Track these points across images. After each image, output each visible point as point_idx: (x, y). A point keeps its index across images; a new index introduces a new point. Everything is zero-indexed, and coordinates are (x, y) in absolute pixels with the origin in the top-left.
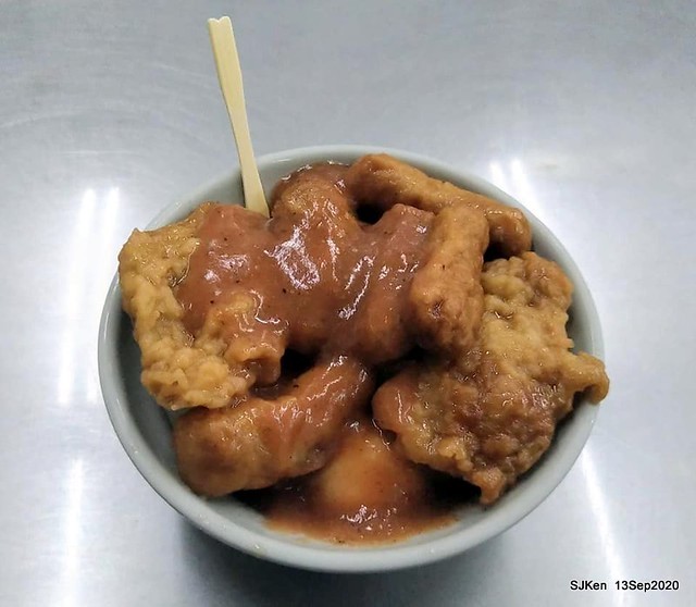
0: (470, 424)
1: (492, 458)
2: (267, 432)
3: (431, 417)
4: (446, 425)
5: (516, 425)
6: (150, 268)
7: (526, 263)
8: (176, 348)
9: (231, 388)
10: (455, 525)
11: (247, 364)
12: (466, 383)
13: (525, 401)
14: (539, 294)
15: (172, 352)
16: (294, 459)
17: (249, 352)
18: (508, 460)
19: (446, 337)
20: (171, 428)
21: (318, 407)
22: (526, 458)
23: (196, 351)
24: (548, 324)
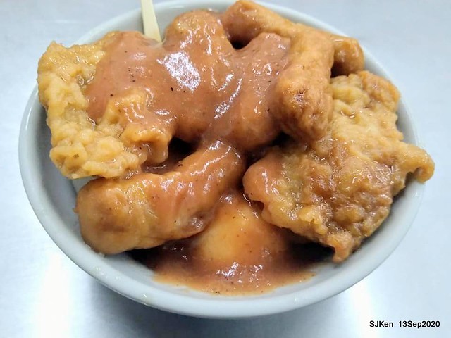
0: (325, 195)
1: (343, 224)
2: (155, 198)
3: (292, 190)
4: (305, 196)
5: (363, 196)
6: (62, 69)
7: (362, 78)
8: (79, 130)
9: (125, 160)
10: (311, 280)
11: (140, 145)
12: (321, 163)
13: (370, 177)
14: (374, 99)
15: (76, 132)
16: (179, 223)
17: (141, 134)
18: (356, 226)
19: (308, 121)
20: (75, 194)
21: (199, 181)
22: (370, 224)
23: (96, 132)
24: (382, 122)
